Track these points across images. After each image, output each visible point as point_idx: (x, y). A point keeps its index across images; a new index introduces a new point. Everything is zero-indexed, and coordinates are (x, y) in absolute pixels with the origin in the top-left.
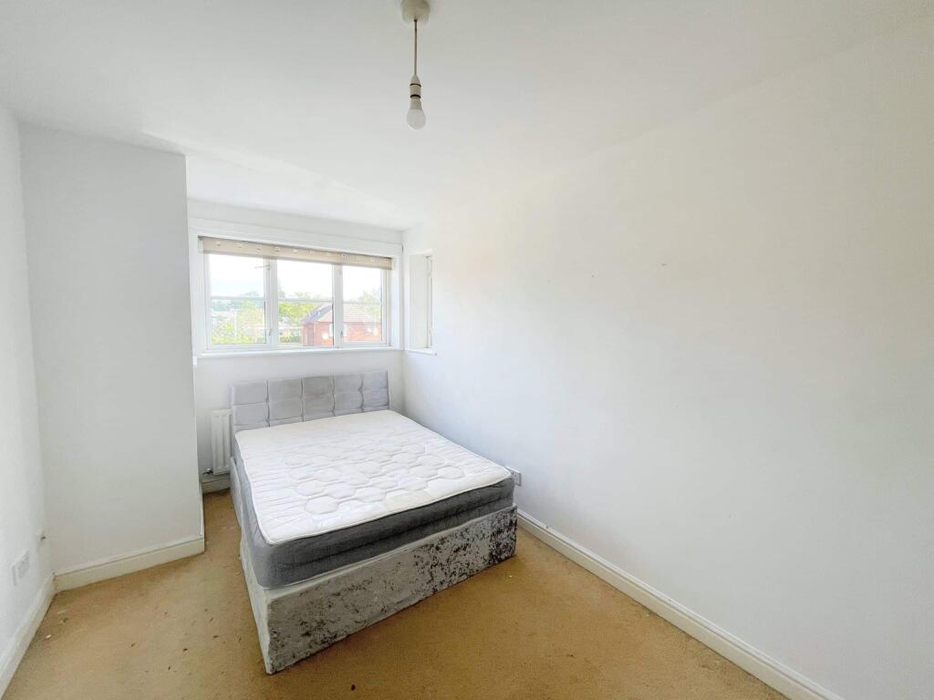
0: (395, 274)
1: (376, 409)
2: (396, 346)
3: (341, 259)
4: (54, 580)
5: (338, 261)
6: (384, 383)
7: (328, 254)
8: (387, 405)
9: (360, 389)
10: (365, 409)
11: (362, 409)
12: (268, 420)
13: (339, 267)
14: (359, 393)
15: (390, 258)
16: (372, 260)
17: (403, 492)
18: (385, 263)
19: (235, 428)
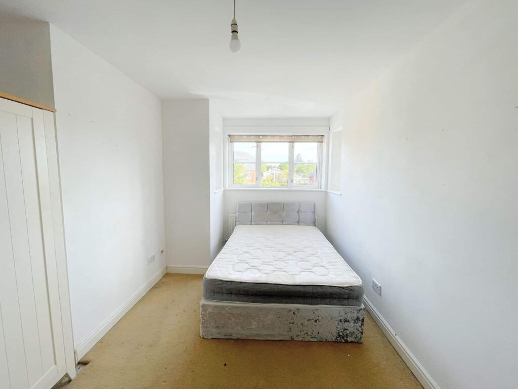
0: (325, 144)
1: (307, 224)
2: (323, 189)
3: (293, 139)
4: (166, 268)
5: (292, 140)
6: (313, 210)
7: (286, 137)
8: (314, 223)
9: (298, 212)
10: (300, 224)
11: (298, 223)
12: (251, 221)
13: (292, 143)
14: (297, 214)
15: (323, 136)
16: (311, 138)
17: (285, 273)
18: (320, 138)
19: (237, 223)
